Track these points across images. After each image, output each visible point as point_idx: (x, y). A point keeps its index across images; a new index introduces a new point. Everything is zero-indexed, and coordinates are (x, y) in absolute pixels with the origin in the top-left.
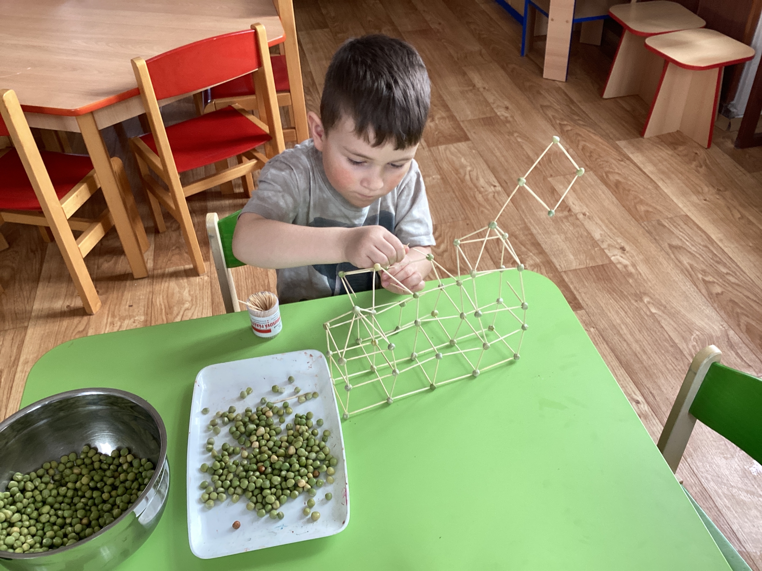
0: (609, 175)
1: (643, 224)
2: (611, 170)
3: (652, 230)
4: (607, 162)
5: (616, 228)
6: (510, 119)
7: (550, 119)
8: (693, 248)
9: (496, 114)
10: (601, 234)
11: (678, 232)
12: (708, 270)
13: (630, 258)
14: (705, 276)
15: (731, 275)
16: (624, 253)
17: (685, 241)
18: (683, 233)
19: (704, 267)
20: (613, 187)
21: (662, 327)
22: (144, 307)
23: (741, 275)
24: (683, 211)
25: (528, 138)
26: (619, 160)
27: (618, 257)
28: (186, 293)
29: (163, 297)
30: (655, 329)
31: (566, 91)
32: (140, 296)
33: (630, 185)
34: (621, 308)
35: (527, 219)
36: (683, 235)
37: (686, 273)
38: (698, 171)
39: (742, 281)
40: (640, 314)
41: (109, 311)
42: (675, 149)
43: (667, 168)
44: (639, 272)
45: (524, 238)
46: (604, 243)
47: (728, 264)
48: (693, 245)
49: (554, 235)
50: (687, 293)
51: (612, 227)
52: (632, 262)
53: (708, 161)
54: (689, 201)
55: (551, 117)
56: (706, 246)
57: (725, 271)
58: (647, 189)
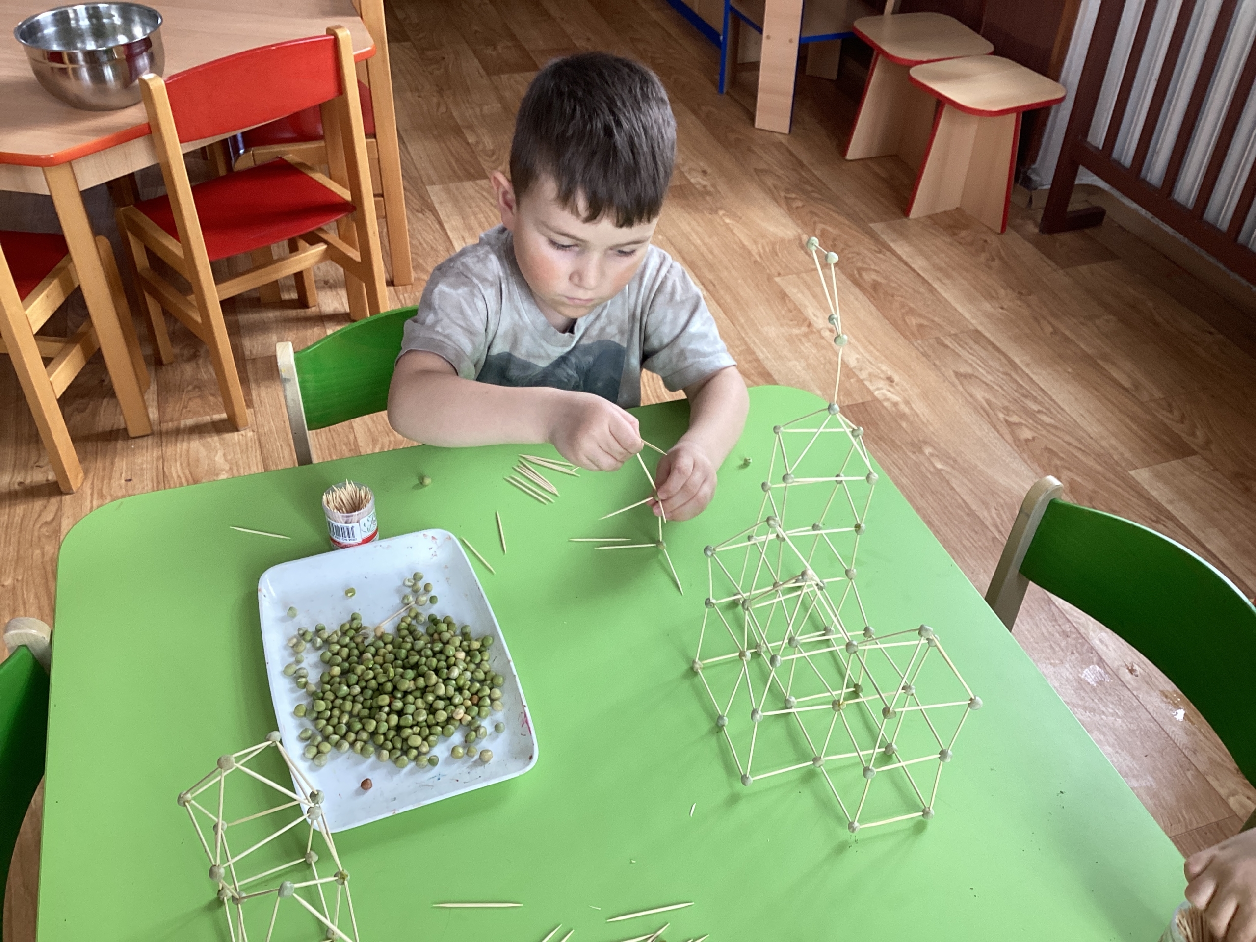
0: (864, 274)
1: (916, 344)
2: (865, 266)
3: (930, 352)
4: (858, 254)
5: (878, 351)
6: (710, 188)
7: (770, 190)
8: (990, 377)
9: (689, 181)
10: (857, 359)
11: (966, 354)
12: (1012, 407)
13: (902, 392)
14: (1008, 415)
15: (1046, 414)
16: (892, 386)
17: (977, 367)
18: (974, 355)
19: (1007, 404)
20: (871, 291)
21: (953, 489)
22: (152, 481)
23: (1058, 412)
24: (971, 324)
25: (740, 218)
26: (875, 251)
27: (884, 391)
28: (219, 458)
29: (181, 464)
30: (943, 491)
31: (791, 148)
32: (142, 464)
33: (894, 288)
34: (894, 463)
35: (750, 337)
36: (974, 358)
37: (982, 412)
38: (990, 268)
39: (1060, 421)
40: (921, 472)
41: (92, 489)
42: (955, 234)
43: (946, 263)
44: (915, 412)
45: (746, 366)
46: (862, 372)
47: (1039, 398)
48: (988, 373)
49: (790, 360)
50: (985, 440)
51: (872, 348)
52: (904, 398)
53: (1003, 253)
54: (979, 310)
55: (772, 187)
56: (1006, 374)
57: (1035, 407)
58: (919, 293)
